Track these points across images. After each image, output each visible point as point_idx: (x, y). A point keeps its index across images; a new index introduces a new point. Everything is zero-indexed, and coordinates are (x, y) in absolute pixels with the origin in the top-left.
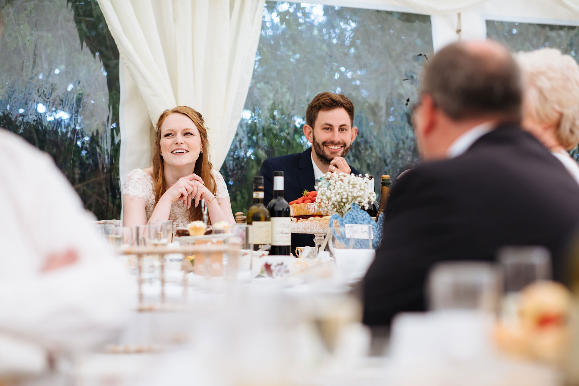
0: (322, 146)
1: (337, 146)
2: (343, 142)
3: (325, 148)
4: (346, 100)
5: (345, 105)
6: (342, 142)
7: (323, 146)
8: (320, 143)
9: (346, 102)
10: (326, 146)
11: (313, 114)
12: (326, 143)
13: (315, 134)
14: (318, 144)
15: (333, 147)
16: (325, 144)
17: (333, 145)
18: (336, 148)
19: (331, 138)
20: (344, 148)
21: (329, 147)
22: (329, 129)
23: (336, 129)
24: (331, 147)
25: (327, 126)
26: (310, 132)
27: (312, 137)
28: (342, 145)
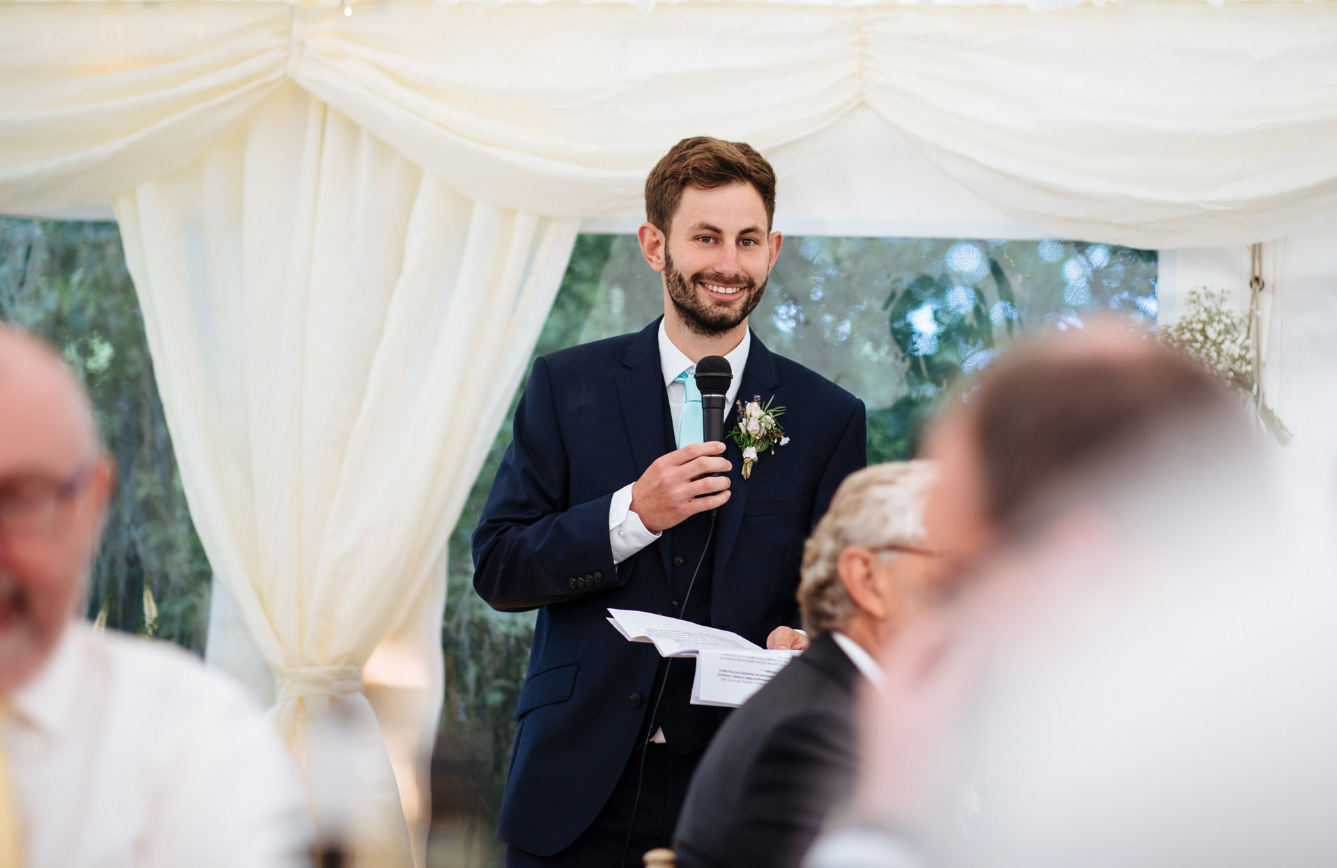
0: (692, 286)
1: (732, 287)
2: (746, 276)
3: (700, 289)
4: (756, 161)
5: (754, 174)
6: (744, 277)
7: (695, 285)
8: (687, 277)
9: (756, 166)
10: (701, 283)
11: (666, 196)
12: (703, 278)
13: (673, 252)
14: (681, 279)
15: (722, 290)
16: (698, 278)
17: (720, 284)
18: (730, 290)
19: (716, 264)
20: (750, 290)
21: (710, 287)
22: (712, 241)
23: (730, 241)
24: (715, 289)
25: (706, 232)
26: (658, 243)
27: (662, 256)
28: (744, 285)
